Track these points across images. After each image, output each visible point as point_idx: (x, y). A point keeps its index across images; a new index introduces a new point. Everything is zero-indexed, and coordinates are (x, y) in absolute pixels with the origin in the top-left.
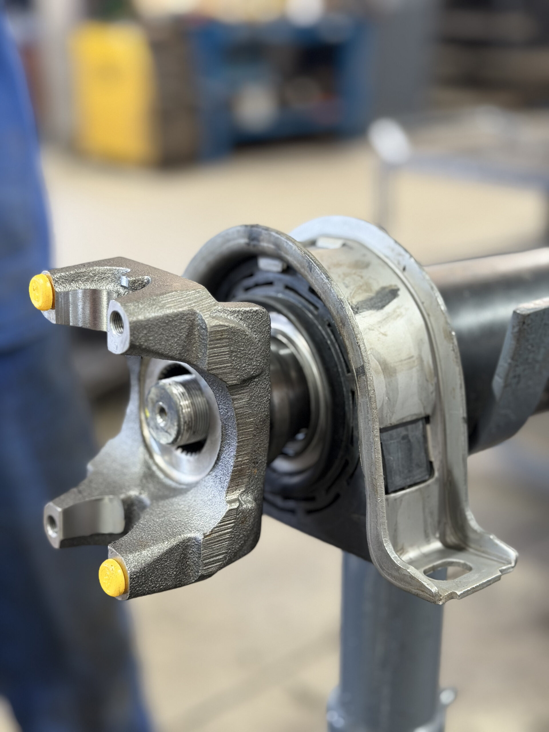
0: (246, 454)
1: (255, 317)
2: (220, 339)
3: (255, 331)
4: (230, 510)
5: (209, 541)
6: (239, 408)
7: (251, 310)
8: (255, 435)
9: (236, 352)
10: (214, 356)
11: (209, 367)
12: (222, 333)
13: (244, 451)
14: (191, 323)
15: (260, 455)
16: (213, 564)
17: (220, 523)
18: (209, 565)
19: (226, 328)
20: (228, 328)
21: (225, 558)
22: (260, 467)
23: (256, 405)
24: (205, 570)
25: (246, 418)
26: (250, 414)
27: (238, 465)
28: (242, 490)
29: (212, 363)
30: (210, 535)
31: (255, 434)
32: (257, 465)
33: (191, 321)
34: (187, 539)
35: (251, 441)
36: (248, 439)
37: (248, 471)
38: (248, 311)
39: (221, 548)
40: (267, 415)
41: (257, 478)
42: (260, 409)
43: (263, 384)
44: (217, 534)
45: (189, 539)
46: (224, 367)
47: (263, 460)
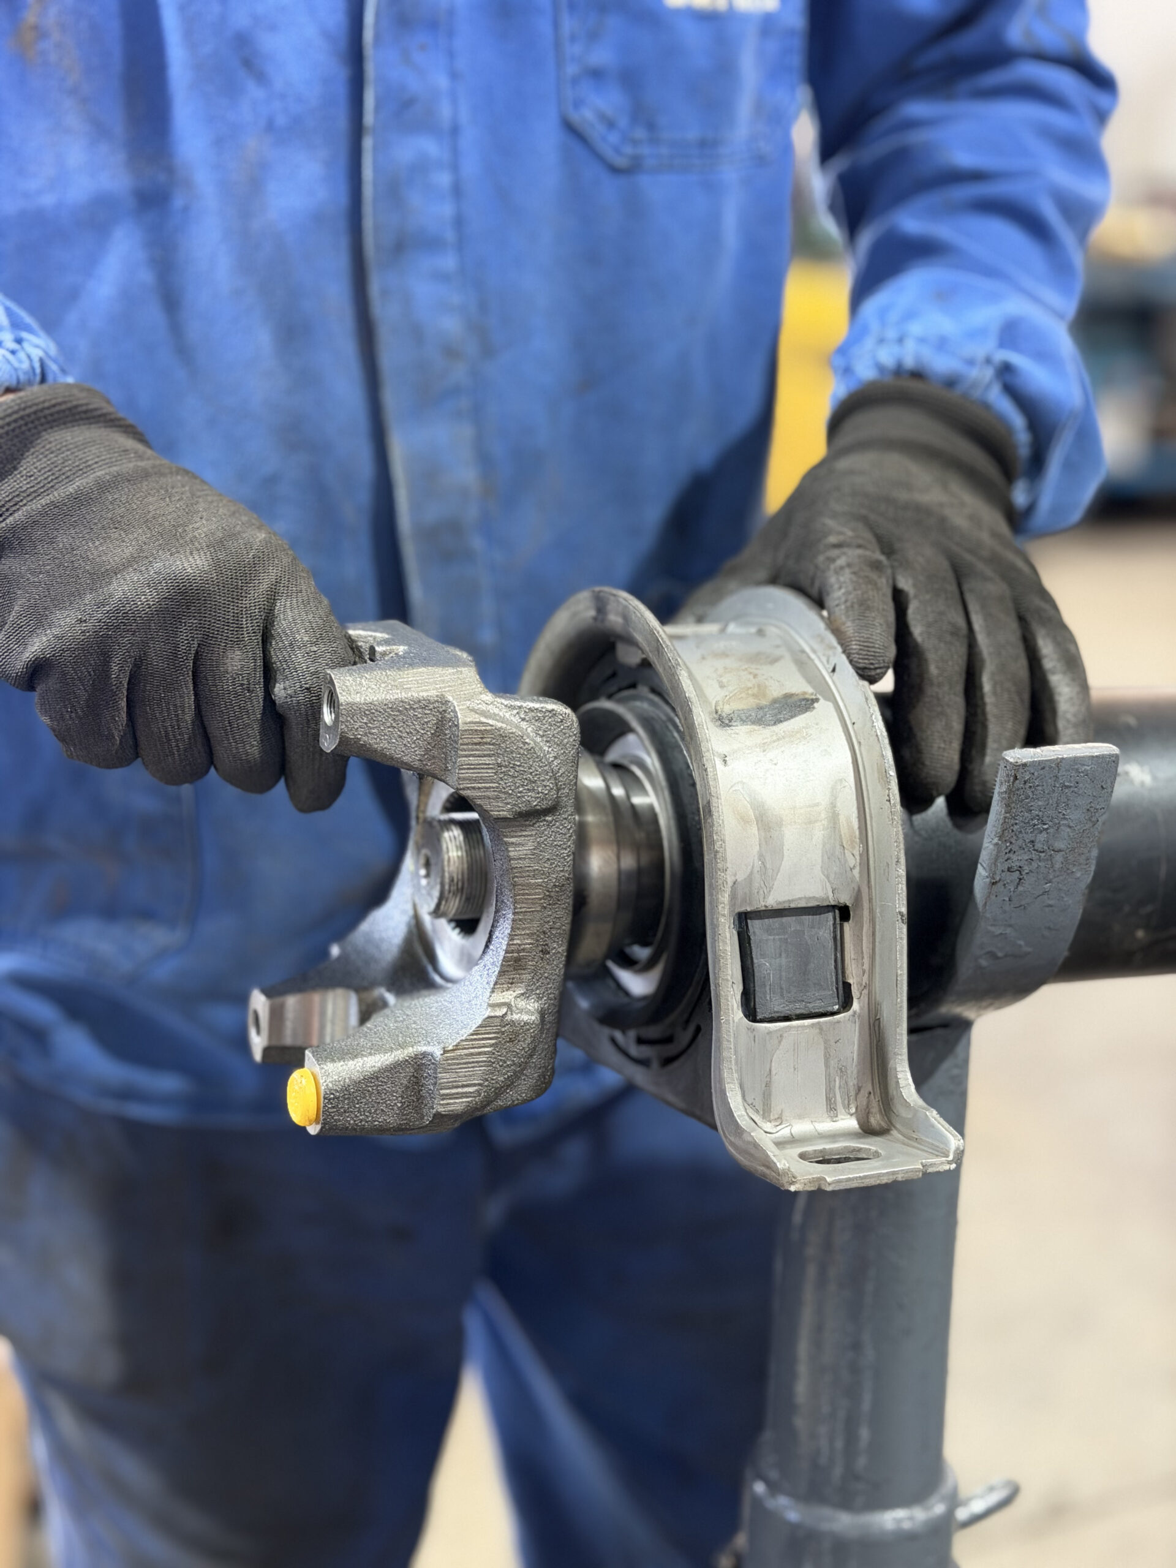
0: (528, 934)
1: (550, 720)
2: (479, 744)
3: (547, 741)
4: (489, 1017)
5: (453, 1059)
6: (518, 859)
7: (542, 708)
8: (545, 908)
9: (506, 767)
10: (468, 769)
11: (459, 784)
12: (483, 734)
13: (524, 929)
14: (440, 716)
15: (554, 942)
16: (457, 1098)
17: (472, 1035)
18: (450, 1099)
19: (489, 728)
20: (493, 728)
21: (478, 1092)
22: (553, 961)
23: (548, 859)
24: (442, 1105)
25: (529, 876)
26: (536, 872)
27: (513, 950)
28: (517, 992)
29: (464, 779)
30: (453, 1050)
31: (545, 905)
32: (547, 956)
33: (441, 713)
34: (422, 1054)
35: (538, 916)
36: (532, 911)
37: (530, 963)
38: (537, 709)
39: (470, 1076)
40: (568, 879)
41: (546, 978)
42: (556, 866)
43: (561, 827)
44: (466, 1052)
45: (424, 1055)
46: (485, 788)
47: (560, 950)
